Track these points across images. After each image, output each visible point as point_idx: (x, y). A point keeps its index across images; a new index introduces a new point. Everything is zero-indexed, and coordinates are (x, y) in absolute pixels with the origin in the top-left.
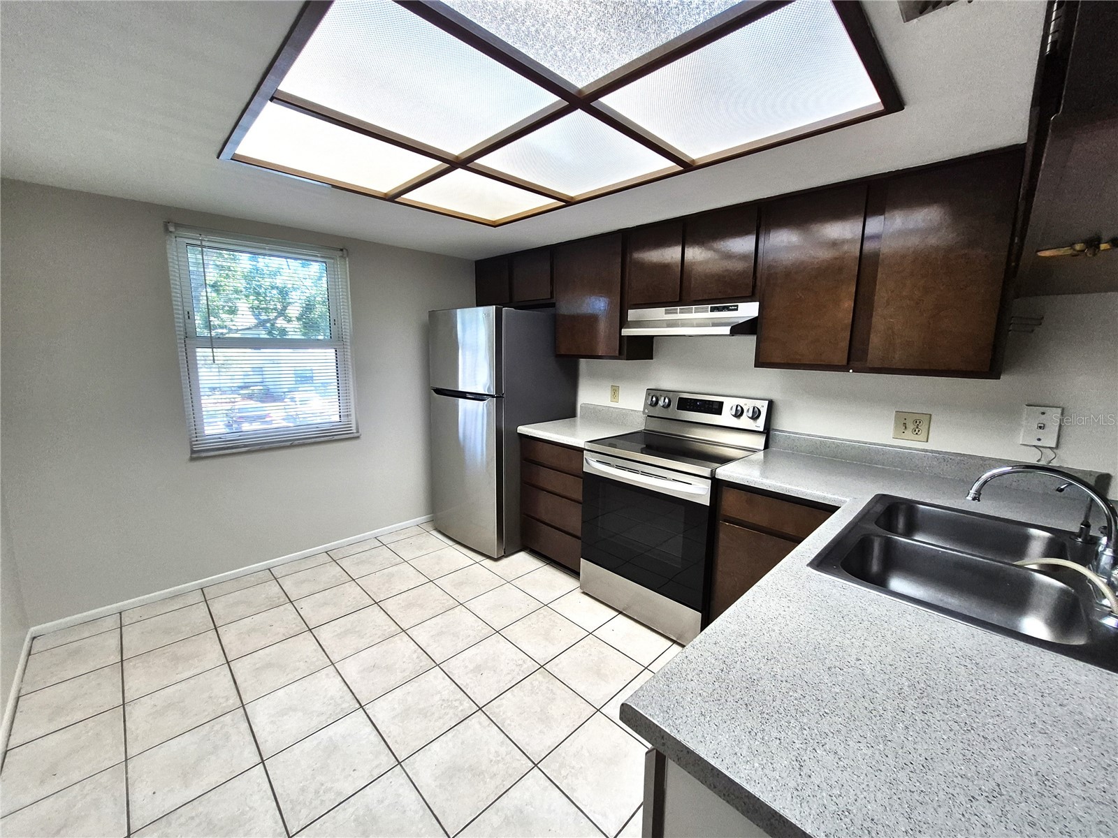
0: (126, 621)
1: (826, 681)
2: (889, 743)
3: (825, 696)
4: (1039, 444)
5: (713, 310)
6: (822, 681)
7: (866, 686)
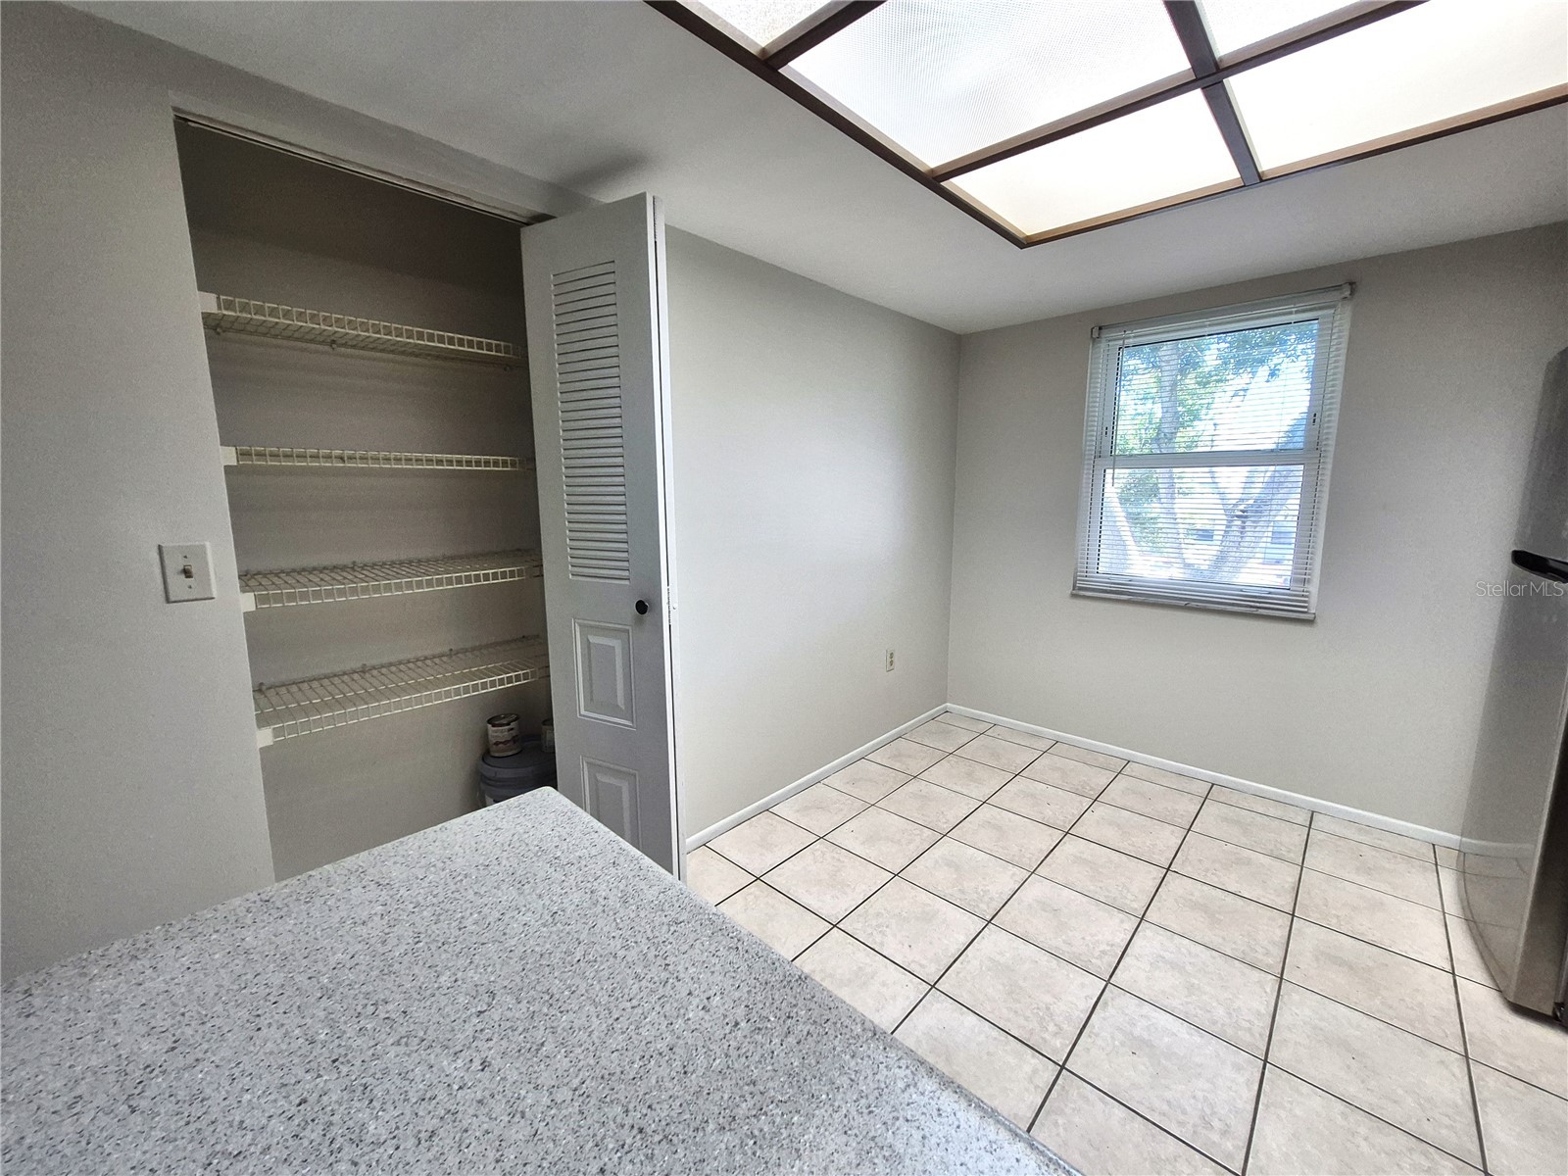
1: (471, 973)
2: (319, 995)
3: (444, 956)
6: (472, 966)
7: (421, 1034)
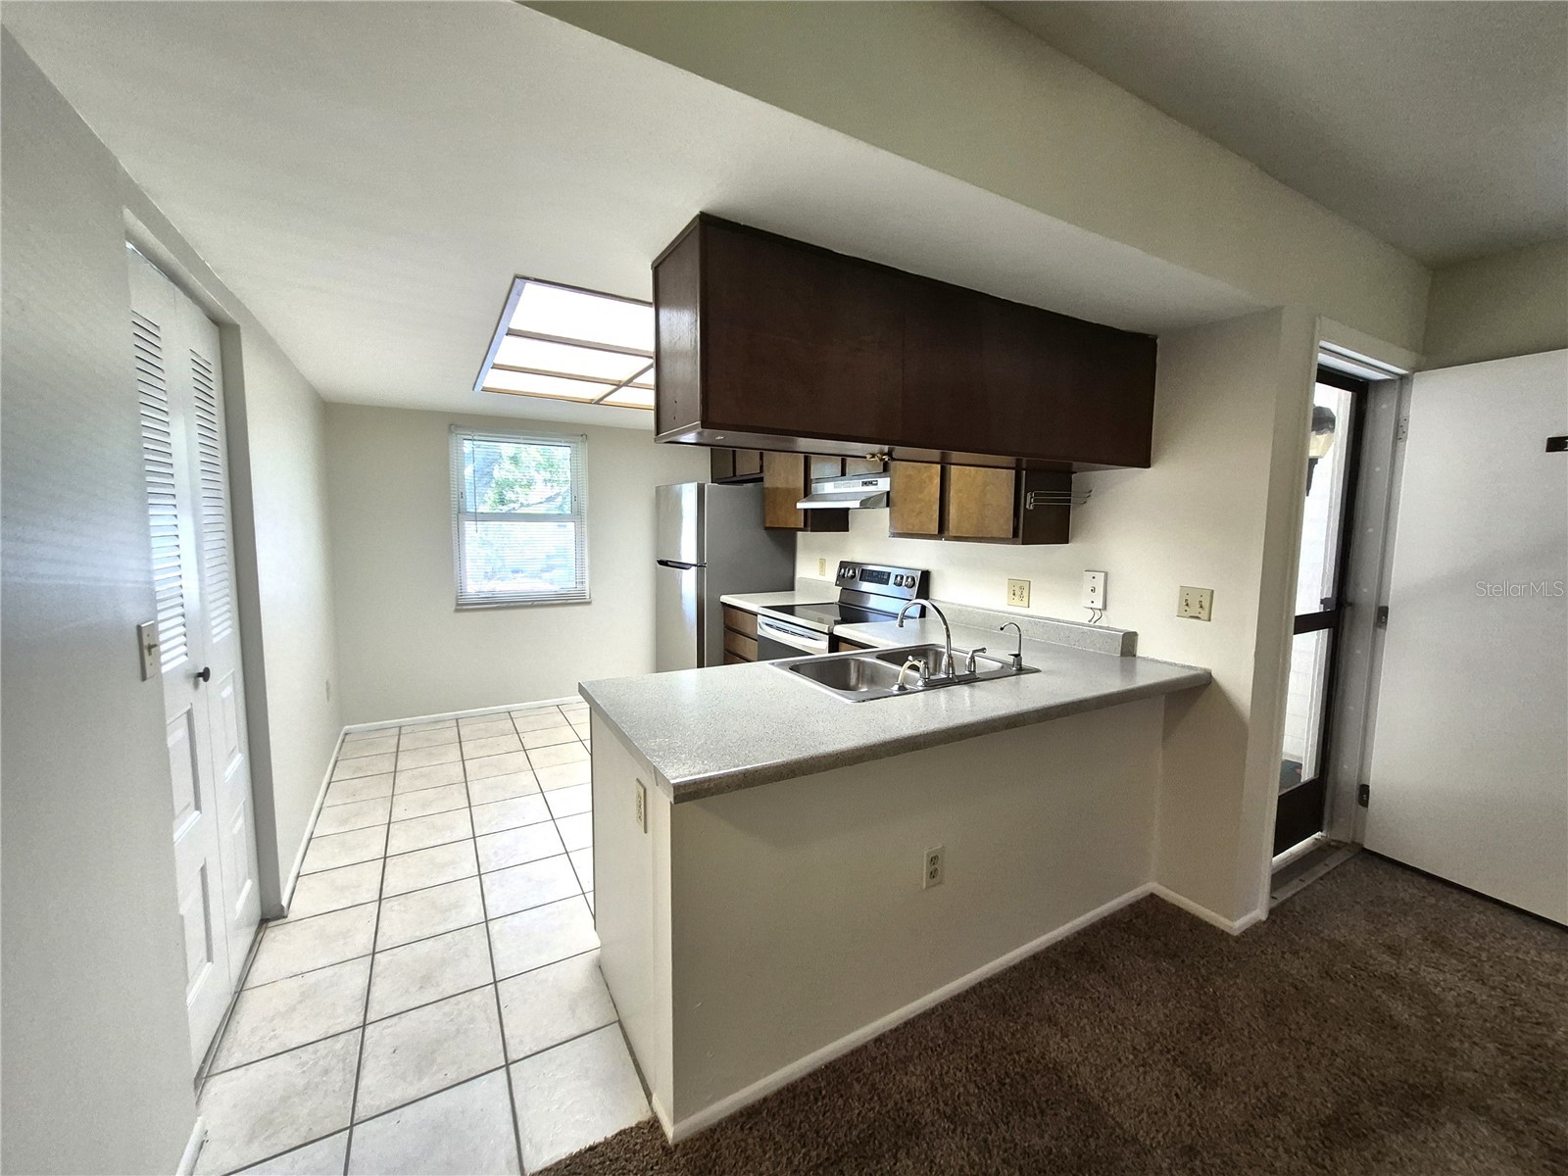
0: (403, 731)
4: (1092, 606)
5: (865, 484)
